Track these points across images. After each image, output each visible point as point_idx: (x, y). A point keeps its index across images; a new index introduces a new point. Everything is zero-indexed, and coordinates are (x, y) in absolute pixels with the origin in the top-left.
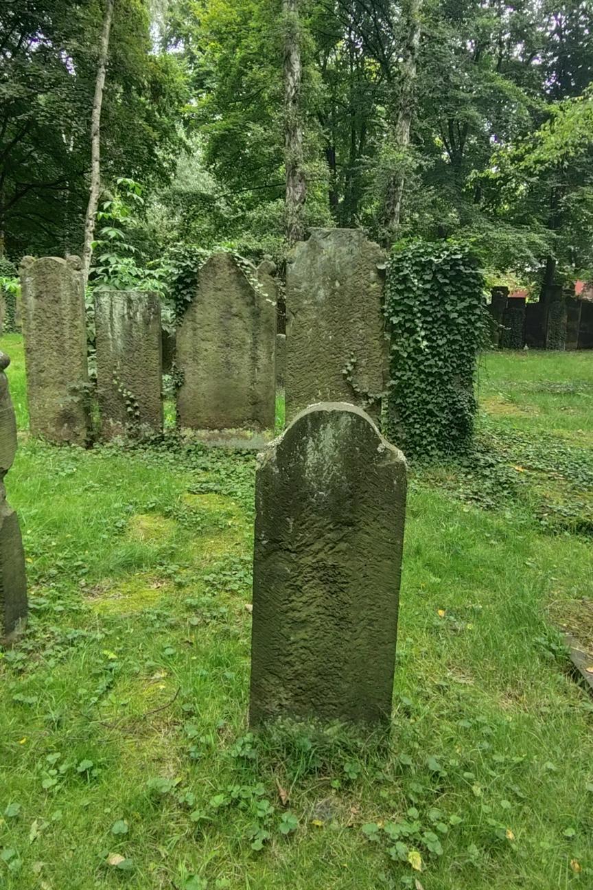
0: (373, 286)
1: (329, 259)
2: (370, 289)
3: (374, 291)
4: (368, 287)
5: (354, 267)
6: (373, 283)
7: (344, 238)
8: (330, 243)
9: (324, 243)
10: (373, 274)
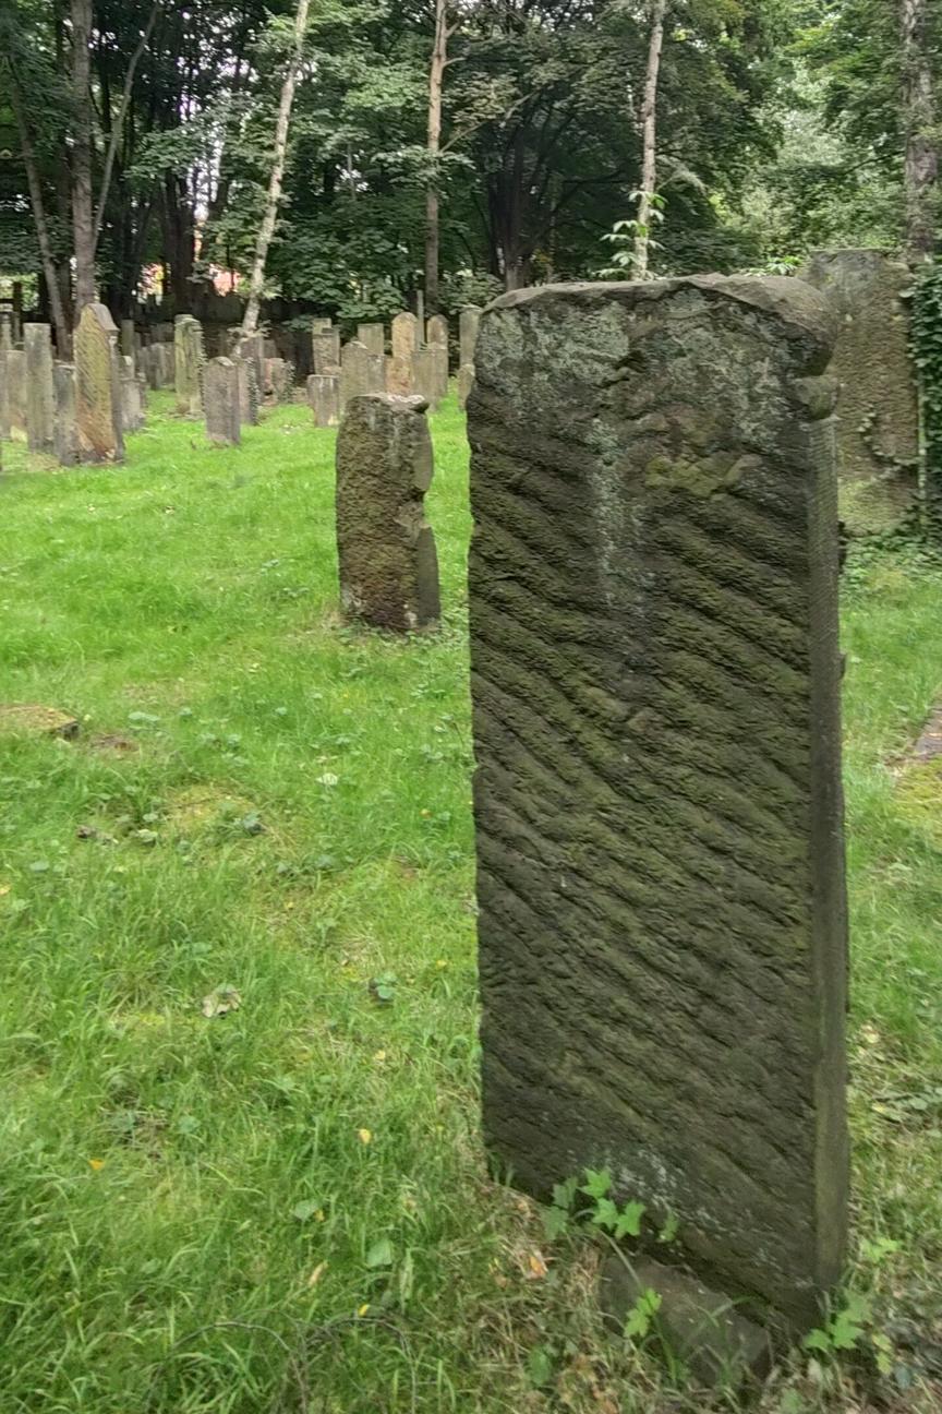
0: (898, 318)
1: (837, 288)
2: (892, 324)
3: (899, 324)
4: (890, 320)
5: (871, 295)
6: (896, 315)
7: (855, 260)
8: (837, 268)
9: (829, 269)
10: (895, 304)
